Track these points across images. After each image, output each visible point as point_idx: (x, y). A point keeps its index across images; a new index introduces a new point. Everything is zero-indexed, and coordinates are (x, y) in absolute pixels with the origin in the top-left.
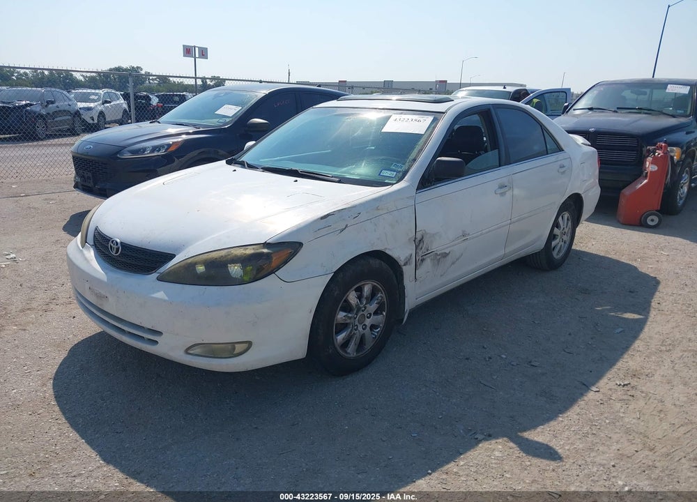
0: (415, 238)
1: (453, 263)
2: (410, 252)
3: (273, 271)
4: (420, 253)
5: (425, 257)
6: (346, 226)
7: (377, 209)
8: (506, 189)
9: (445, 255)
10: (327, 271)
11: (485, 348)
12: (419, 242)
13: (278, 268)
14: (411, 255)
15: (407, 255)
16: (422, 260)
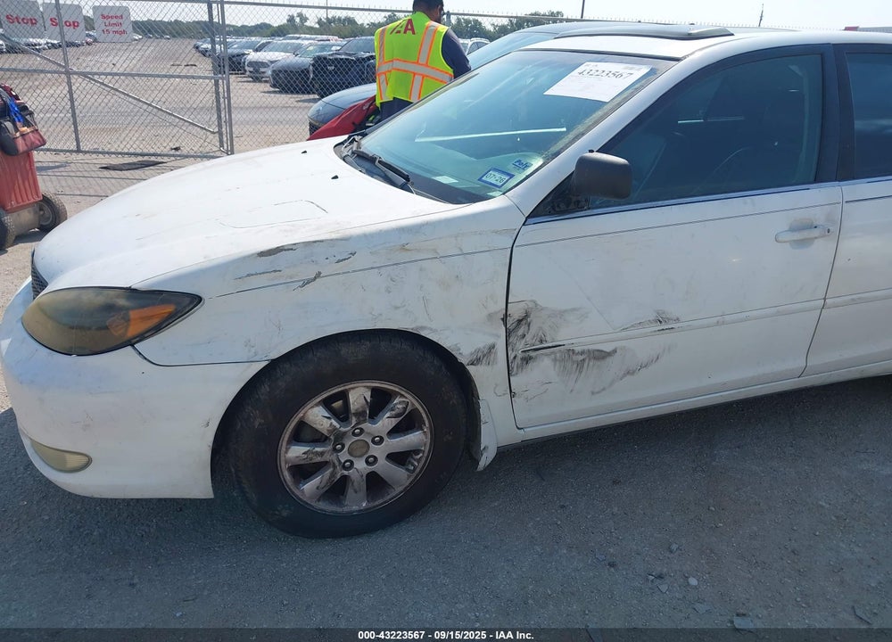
0: (506, 315)
1: (629, 373)
2: (491, 341)
3: (129, 341)
4: (520, 346)
5: (533, 354)
6: (318, 275)
7: (403, 248)
8: (815, 233)
9: (601, 356)
10: (256, 354)
11: (671, 552)
12: (514, 324)
13: (142, 337)
14: (493, 347)
15: (481, 345)
16: (527, 360)
